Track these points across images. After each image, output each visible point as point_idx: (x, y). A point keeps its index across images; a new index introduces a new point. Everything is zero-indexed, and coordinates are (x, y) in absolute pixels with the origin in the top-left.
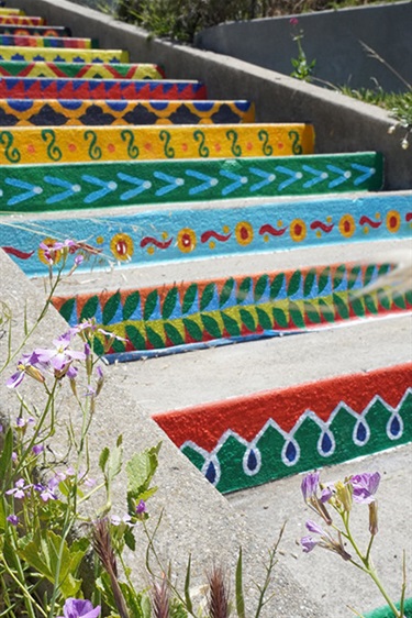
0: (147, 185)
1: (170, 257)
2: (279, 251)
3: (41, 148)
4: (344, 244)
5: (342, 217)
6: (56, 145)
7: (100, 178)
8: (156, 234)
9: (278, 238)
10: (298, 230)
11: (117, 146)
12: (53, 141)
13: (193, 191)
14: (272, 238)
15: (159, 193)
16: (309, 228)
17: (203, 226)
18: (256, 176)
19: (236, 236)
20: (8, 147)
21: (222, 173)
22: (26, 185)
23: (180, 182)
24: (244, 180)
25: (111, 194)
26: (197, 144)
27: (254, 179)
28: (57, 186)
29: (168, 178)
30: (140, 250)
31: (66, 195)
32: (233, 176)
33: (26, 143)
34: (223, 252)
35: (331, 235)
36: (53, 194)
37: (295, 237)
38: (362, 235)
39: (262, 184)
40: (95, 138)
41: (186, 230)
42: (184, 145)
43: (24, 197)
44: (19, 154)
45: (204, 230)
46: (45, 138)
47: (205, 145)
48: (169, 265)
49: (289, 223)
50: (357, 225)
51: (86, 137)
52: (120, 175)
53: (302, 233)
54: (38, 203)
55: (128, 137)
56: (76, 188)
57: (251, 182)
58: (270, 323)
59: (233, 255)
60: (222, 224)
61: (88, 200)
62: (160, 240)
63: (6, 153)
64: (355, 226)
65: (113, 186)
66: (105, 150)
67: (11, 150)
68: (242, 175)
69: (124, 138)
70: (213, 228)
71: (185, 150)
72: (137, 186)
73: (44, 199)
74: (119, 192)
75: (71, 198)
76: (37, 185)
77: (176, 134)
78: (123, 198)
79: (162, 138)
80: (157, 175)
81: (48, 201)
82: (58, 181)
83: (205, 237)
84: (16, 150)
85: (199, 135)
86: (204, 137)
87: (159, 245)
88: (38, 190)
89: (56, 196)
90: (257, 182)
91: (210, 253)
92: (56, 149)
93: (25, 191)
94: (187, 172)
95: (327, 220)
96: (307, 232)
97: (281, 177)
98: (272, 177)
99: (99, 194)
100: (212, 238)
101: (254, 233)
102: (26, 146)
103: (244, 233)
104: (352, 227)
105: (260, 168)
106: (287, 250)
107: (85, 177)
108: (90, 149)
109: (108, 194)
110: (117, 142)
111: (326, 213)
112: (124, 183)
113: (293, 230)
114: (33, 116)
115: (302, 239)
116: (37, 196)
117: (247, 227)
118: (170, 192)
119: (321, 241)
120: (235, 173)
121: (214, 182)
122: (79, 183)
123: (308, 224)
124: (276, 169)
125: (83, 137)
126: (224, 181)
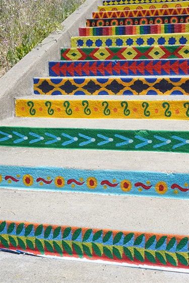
0: (93, 140)
1: (51, 188)
2: (112, 195)
3: (82, 109)
4: (158, 197)
5: (158, 183)
6: (88, 108)
7: (70, 135)
8: (45, 177)
9: (112, 188)
10: (126, 185)
11: (119, 109)
12: (87, 106)
13: (118, 145)
14: (108, 187)
15: (99, 144)
16: (133, 186)
17: (69, 177)
18: (157, 140)
19: (88, 184)
20: (67, 108)
21: (136, 137)
22: (37, 136)
23: (111, 140)
24: (150, 142)
25: (75, 142)
26: (164, 110)
27: (155, 141)
28: (50, 137)
29: (105, 138)
30: (36, 183)
31: (54, 141)
32: (143, 139)
33: (75, 106)
34: (79, 190)
35: (148, 191)
36: (48, 140)
37: (124, 189)
38: (173, 194)
39: (161, 145)
40: (108, 105)
41: (60, 177)
42: (156, 110)
43: (36, 140)
44: (71, 111)
45: (69, 179)
46: (84, 105)
47: (169, 110)
48: (48, 192)
49: (120, 181)
50: (169, 188)
51: (103, 105)
52: (80, 134)
53: (129, 188)
54: (41, 143)
55: (125, 105)
56: (59, 139)
57: (154, 143)
58: (24, 245)
59: (84, 192)
60: (79, 177)
61: (64, 144)
62: (46, 180)
63: (66, 111)
64: (168, 188)
65: (76, 139)
66: (112, 111)
67: (68, 109)
68: (149, 139)
69: (122, 106)
70: (74, 178)
71: (157, 112)
72: (88, 140)
73: (44, 142)
74: (78, 142)
75: (56, 143)
76: (42, 136)
77: (152, 104)
78: (80, 145)
79: (143, 106)
80: (99, 135)
81: (46, 143)
82: (51, 135)
83: (70, 182)
84: (70, 110)
85: (166, 105)
86: (169, 106)
87: (45, 182)
88: (42, 138)
89: (50, 141)
90: (158, 143)
91: (71, 190)
92: (88, 109)
93: (37, 138)
94: (116, 135)
95: (147, 183)
96: (132, 187)
97: (175, 142)
98: (169, 141)
99: (69, 142)
100: (73, 183)
101: (98, 184)
102: (75, 108)
103: (92, 183)
104: (165, 188)
105: (161, 136)
106: (117, 195)
107: (63, 134)
108: (105, 110)
109: (73, 142)
110: (119, 107)
111: (147, 179)
112: (82, 138)
113: (123, 185)
114: (108, 86)
115: (128, 191)
116: (41, 140)
117: (93, 180)
118: (105, 144)
119: (142, 194)
120: (145, 137)
121: (131, 141)
122: (60, 137)
123: (133, 183)
124: (172, 137)
125: (102, 105)
126: (137, 141)
